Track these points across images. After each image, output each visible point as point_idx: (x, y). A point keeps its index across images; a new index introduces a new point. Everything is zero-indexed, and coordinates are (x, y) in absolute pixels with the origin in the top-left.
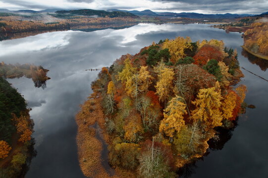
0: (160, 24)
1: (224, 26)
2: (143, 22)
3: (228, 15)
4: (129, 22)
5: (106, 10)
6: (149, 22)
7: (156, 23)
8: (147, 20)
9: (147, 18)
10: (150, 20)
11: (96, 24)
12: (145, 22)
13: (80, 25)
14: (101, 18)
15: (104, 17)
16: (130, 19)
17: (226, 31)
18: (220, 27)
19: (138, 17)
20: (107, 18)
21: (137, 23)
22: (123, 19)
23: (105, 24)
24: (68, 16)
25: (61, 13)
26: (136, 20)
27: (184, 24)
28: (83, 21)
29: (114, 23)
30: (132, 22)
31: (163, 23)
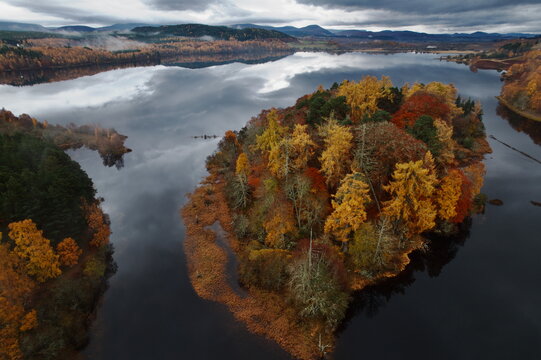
0: (339, 54)
1: (467, 57)
2: (305, 50)
3: (479, 37)
4: (276, 50)
5: (228, 26)
6: (316, 50)
7: (330, 52)
8: (312, 47)
9: (312, 41)
10: (318, 46)
11: (210, 53)
12: (309, 50)
13: (180, 54)
14: (221, 42)
15: (227, 39)
16: (279, 45)
17: (471, 68)
18: (459, 60)
19: (294, 40)
20: (233, 42)
21: (292, 51)
22: (265, 43)
23: (228, 53)
24: (157, 36)
25: (142, 31)
26: (290, 45)
27: (386, 54)
28: (186, 48)
29: (247, 52)
30: (281, 50)
31: (344, 52)
